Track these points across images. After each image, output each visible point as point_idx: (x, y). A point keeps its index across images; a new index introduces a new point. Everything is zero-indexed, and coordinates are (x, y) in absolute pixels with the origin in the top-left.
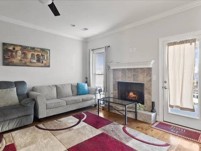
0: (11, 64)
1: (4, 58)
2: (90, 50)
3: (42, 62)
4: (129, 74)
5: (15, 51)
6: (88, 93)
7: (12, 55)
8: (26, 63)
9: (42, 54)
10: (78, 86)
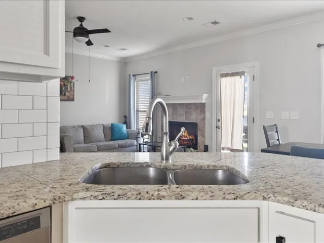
2: (130, 75)
3: (65, 95)
4: (181, 111)
6: (128, 137)
9: (64, 83)
10: (112, 128)
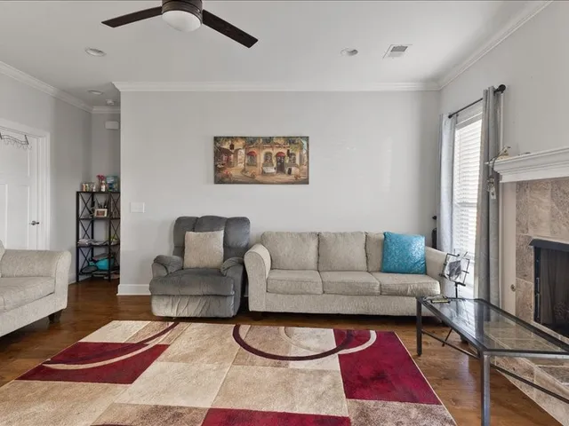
0: (227, 180)
1: (217, 169)
2: (441, 118)
3: (290, 172)
5: (233, 151)
7: (228, 160)
8: (253, 176)
9: (288, 151)
